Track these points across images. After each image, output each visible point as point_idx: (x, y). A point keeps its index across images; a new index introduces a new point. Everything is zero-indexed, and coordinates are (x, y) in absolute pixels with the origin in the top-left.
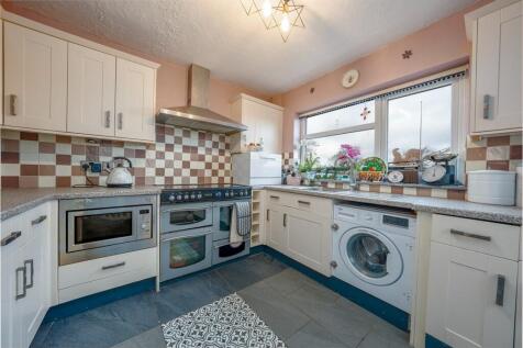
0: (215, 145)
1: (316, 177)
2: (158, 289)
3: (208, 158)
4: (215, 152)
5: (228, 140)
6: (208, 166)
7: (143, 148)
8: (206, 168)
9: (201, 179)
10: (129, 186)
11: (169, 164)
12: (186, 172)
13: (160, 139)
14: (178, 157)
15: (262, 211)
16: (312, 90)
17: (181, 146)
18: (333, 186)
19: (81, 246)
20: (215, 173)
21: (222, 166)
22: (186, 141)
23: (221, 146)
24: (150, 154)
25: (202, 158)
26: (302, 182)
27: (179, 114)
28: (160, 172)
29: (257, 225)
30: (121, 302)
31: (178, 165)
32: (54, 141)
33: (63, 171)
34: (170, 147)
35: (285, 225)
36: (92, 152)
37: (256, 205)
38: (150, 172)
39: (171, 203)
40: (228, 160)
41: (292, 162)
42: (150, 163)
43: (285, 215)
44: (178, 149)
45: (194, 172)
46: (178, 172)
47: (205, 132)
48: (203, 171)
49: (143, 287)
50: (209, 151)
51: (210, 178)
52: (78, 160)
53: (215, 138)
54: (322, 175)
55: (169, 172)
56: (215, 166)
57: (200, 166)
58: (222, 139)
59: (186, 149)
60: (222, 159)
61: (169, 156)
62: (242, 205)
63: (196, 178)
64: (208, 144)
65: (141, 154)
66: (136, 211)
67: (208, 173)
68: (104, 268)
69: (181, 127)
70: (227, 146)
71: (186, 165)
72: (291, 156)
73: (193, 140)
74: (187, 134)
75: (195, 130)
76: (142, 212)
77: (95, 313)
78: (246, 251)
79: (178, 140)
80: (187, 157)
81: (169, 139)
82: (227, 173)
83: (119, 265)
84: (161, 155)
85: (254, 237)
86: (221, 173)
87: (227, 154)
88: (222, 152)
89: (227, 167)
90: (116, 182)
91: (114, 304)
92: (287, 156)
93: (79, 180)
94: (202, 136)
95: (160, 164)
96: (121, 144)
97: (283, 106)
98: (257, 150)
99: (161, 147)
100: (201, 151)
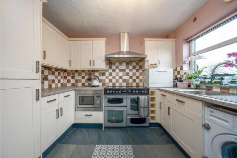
0: (134, 67)
1: (201, 82)
2: (103, 129)
3: (131, 74)
4: (134, 71)
5: (141, 64)
6: (131, 77)
7: (104, 72)
8: (130, 78)
9: (128, 84)
10: (98, 86)
11: (114, 78)
12: (121, 81)
13: (110, 67)
14: (117, 74)
15: (157, 102)
16: (195, 20)
17: (118, 70)
18: (218, 90)
19: (80, 106)
20: (134, 81)
21: (138, 77)
22: (121, 67)
23: (138, 67)
24: (107, 74)
25: (127, 74)
26: (189, 86)
27: (116, 56)
28: (111, 81)
29: (154, 111)
30: (91, 129)
31: (117, 77)
32: (81, 72)
33: (83, 81)
34: (114, 71)
35: (169, 114)
36: (90, 74)
37: (153, 99)
38: (107, 81)
39: (108, 94)
40: (141, 74)
41: (182, 73)
42: (107, 77)
43: (169, 108)
44: (117, 71)
45: (124, 81)
46: (117, 81)
47: (128, 62)
48: (128, 80)
49: (99, 126)
50: (131, 70)
51: (132, 83)
52: (87, 77)
53: (134, 64)
54: (207, 80)
55: (114, 81)
56: (134, 77)
57: (127, 78)
58: (137, 64)
59: (120, 70)
60: (138, 74)
61: (114, 74)
62: (143, 98)
63: (125, 83)
64: (131, 67)
65: (104, 74)
66: (95, 96)
67: (131, 81)
68: (86, 115)
69: (118, 61)
70: (141, 67)
71: (121, 77)
72: (182, 68)
73: (123, 66)
74: (121, 64)
75: (124, 61)
76: (97, 97)
77: (84, 130)
78: (147, 124)
79: (117, 67)
80: (121, 74)
81: (114, 67)
82: (141, 81)
83: (90, 115)
84: (110, 74)
85: (151, 117)
86: (138, 81)
87: (141, 71)
88: (137, 70)
89: (141, 77)
90: (93, 85)
91: (89, 129)
92: (179, 69)
93: (87, 84)
94: (127, 64)
95: (111, 77)
96: (97, 71)
97: (174, 38)
98: (154, 67)
99: (111, 71)
100: (127, 71)
